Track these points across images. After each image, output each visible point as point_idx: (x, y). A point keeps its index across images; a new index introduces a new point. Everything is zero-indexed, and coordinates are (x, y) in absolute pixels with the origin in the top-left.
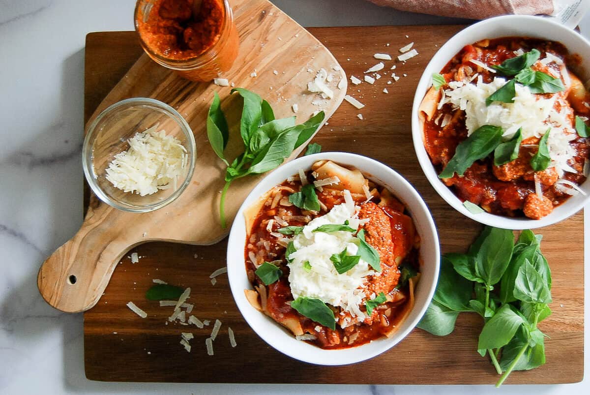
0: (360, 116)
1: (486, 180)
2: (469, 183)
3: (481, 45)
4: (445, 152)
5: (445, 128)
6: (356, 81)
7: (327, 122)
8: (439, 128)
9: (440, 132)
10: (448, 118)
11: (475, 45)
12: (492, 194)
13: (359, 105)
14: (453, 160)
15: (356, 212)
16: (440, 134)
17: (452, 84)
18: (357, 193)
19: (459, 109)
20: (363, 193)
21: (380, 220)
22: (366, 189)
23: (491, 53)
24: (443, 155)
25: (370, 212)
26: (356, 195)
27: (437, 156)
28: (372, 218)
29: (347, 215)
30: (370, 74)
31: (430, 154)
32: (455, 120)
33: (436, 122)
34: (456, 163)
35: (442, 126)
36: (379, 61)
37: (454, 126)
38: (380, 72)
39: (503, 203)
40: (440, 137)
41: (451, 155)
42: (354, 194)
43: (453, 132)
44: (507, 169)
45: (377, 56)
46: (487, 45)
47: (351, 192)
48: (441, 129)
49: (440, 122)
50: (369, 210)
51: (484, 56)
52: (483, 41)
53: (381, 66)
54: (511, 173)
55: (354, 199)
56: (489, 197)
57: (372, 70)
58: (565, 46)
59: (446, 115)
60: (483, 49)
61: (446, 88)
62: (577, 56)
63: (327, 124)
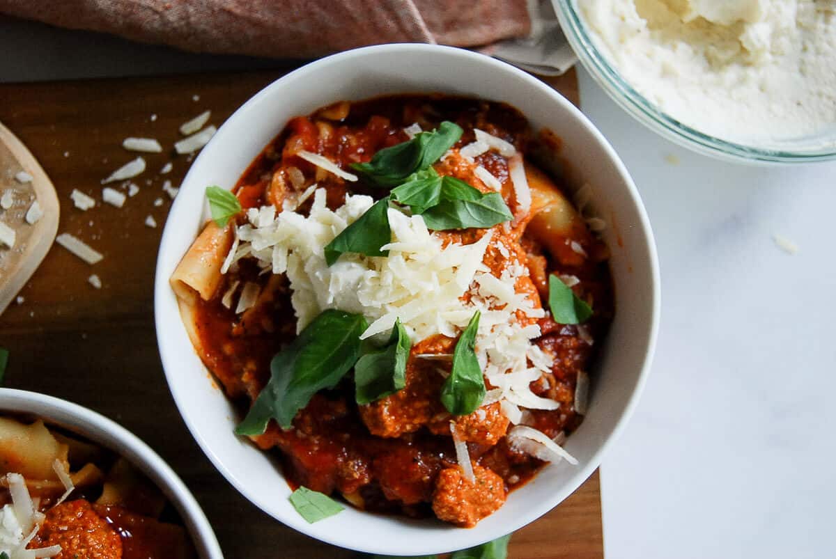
0: (95, 281)
1: (347, 436)
2: (306, 444)
3: (329, 115)
4: (250, 372)
5: (245, 316)
6: (83, 201)
7: (21, 294)
8: (231, 315)
9: (234, 325)
10: (252, 290)
11: (317, 117)
12: (357, 470)
13: (92, 256)
14: (266, 392)
15: (35, 526)
16: (234, 330)
17: (253, 213)
18: (42, 479)
19: (271, 272)
20: (54, 477)
21: (89, 547)
22: (62, 468)
23: (353, 133)
24: (245, 378)
25: (66, 528)
26: (38, 485)
27: (235, 380)
28: (70, 543)
29: (13, 534)
30: (116, 185)
31: (218, 375)
32: (268, 296)
33: (226, 302)
34: (273, 397)
35: (238, 311)
36: (134, 155)
37: (265, 310)
38: (137, 180)
39: (385, 489)
40: (238, 337)
41: (262, 378)
42: (32, 483)
43: (267, 324)
44: (385, 410)
45: (131, 143)
46: (342, 115)
47: (27, 476)
48: (236, 318)
49: (235, 300)
50: (65, 523)
51: (335, 140)
52: (335, 107)
53: (138, 166)
54: (396, 421)
55: (33, 493)
56: (351, 476)
57: (120, 174)
58: (521, 113)
59: (248, 285)
60: (335, 125)
61: (242, 220)
62: (551, 134)
63: (20, 300)
